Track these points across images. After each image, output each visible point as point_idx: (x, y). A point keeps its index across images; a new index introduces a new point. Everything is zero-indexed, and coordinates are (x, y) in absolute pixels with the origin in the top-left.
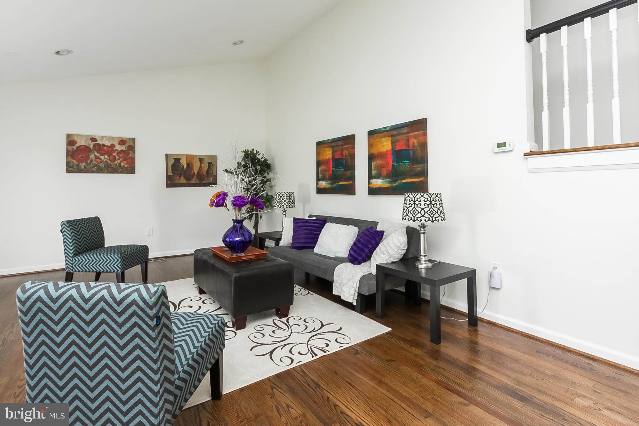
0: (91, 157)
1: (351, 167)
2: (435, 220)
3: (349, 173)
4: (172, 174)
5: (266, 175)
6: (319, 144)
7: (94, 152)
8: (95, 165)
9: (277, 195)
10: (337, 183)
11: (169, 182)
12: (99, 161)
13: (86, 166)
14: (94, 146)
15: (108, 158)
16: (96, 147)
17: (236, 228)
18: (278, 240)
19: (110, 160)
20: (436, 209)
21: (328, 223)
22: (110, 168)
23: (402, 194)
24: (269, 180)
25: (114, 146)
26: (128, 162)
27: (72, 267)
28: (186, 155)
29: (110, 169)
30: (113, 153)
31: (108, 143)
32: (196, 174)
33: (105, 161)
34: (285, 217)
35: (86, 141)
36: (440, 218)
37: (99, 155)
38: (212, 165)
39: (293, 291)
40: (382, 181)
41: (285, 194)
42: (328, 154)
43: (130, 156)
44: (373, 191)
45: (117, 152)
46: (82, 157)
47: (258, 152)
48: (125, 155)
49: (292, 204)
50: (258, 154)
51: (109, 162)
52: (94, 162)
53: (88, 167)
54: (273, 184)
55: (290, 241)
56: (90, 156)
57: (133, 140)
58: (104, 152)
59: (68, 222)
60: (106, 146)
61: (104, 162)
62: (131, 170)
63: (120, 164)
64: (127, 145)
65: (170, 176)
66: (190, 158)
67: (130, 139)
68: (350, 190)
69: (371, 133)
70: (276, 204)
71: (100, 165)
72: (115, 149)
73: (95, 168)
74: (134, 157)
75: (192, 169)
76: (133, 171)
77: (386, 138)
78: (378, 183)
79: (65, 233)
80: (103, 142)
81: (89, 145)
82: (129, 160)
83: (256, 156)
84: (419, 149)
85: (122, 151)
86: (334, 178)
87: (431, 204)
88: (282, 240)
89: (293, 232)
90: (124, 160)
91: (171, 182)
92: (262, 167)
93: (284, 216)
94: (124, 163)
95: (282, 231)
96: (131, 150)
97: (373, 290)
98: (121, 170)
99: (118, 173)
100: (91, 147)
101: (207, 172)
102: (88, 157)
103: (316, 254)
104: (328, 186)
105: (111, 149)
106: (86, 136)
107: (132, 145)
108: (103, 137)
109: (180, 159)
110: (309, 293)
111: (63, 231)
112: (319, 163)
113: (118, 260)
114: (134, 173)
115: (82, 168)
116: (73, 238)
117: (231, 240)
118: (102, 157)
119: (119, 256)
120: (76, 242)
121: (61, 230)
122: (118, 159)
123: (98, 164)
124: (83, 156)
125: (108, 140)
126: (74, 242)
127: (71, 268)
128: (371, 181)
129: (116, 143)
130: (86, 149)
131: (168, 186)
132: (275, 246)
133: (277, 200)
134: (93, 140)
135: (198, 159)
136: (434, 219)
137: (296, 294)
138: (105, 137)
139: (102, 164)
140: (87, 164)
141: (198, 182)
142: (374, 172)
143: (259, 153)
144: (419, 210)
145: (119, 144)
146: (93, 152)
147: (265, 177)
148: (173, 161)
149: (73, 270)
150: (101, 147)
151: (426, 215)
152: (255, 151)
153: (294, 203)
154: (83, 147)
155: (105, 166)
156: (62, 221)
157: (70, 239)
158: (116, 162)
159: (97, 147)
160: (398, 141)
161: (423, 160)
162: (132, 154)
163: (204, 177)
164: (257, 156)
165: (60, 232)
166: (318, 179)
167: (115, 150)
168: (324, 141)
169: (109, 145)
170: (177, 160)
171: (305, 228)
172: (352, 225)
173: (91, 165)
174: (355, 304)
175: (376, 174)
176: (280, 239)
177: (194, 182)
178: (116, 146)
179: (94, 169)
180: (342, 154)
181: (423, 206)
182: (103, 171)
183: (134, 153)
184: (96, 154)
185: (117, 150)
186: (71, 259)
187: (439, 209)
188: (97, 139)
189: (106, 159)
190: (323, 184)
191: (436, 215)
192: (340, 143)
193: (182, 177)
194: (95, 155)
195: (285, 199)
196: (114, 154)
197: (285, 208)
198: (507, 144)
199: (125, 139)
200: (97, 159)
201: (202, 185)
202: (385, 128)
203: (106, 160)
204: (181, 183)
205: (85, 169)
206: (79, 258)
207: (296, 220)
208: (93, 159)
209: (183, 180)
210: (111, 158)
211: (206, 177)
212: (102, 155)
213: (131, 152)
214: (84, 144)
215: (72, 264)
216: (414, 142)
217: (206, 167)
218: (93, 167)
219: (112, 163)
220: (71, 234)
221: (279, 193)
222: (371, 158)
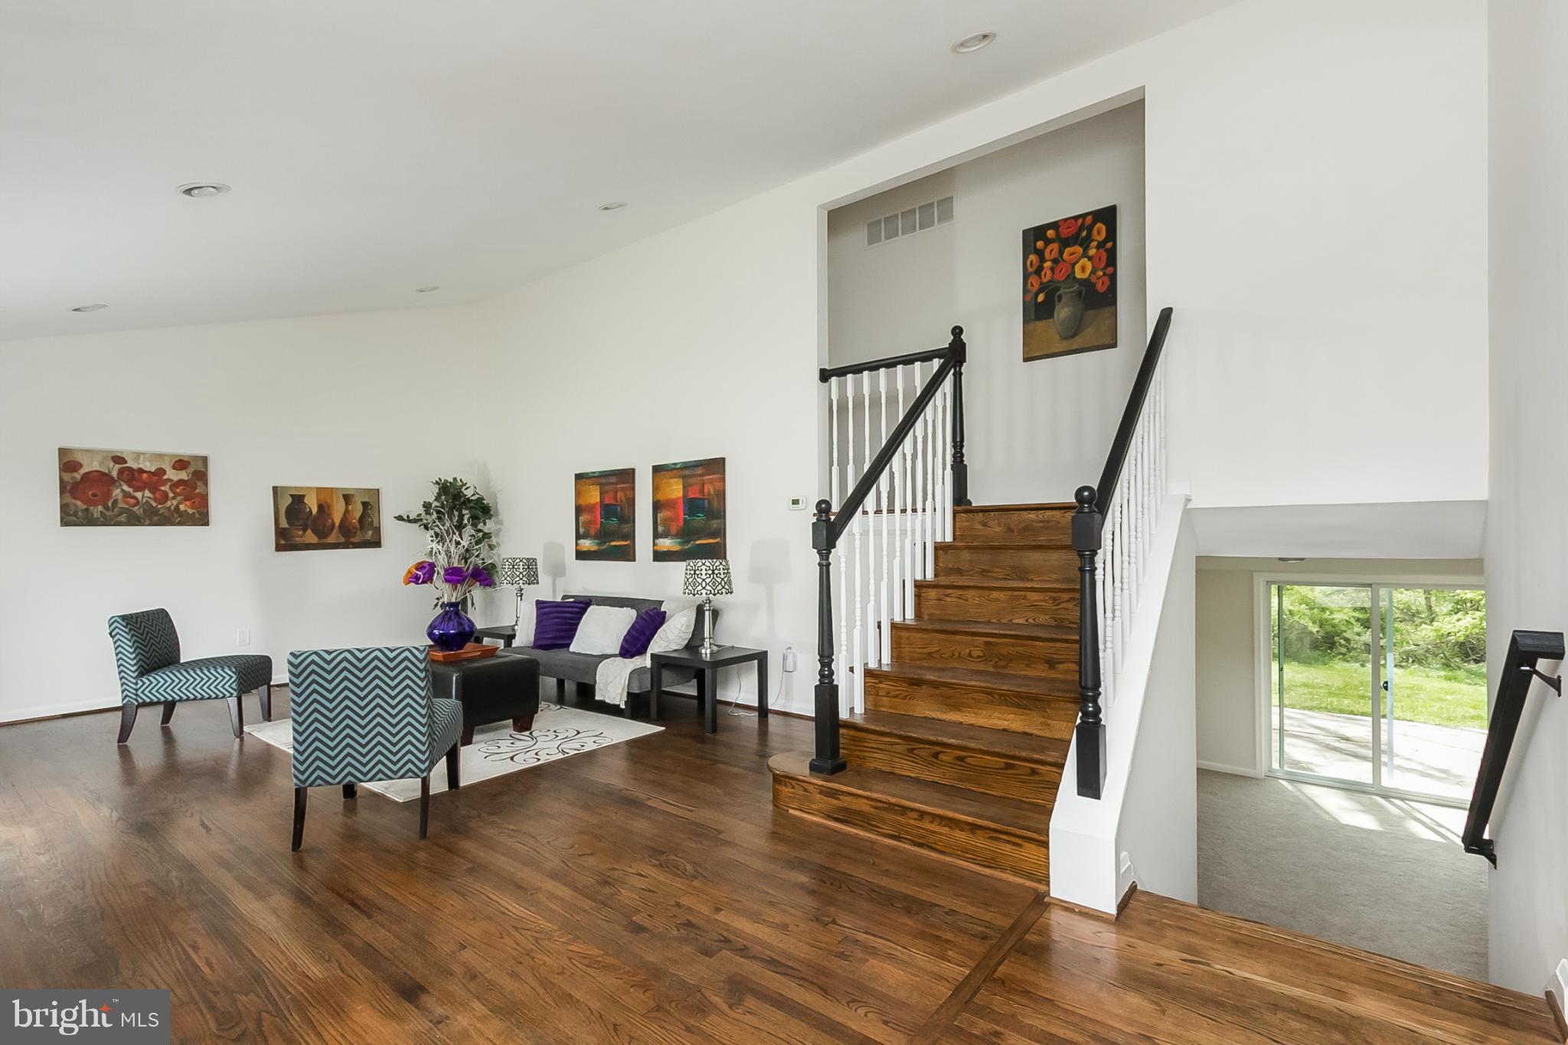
0: (114, 494)
1: (627, 517)
2: (718, 593)
3: (626, 528)
4: (288, 526)
5: (480, 526)
6: (579, 477)
7: (121, 485)
8: (123, 511)
9: (507, 563)
10: (608, 544)
11: (283, 542)
12: (132, 501)
13: (105, 512)
14: (121, 472)
15: (152, 496)
16: (125, 475)
17: (449, 615)
18: (509, 638)
19: (155, 500)
20: (719, 580)
21: (592, 606)
22: (157, 516)
23: (684, 560)
24: (487, 536)
25: (164, 472)
26: (194, 502)
27: (137, 695)
28: (317, 488)
29: (157, 518)
30: (161, 486)
31: (151, 467)
32: (337, 524)
33: (144, 501)
34: (521, 599)
35: (102, 463)
36: (724, 590)
37: (130, 490)
38: (370, 507)
39: (538, 707)
40: (670, 541)
41: (521, 561)
42: (594, 496)
43: (197, 491)
44: (659, 556)
45: (169, 484)
46: (94, 495)
47: (466, 483)
48: (187, 489)
49: (532, 578)
50: (464, 488)
51: (154, 504)
52: (122, 505)
53: (108, 513)
54: (494, 543)
55: (532, 638)
56: (112, 492)
57: (205, 460)
58: (142, 485)
59: (123, 618)
60: (145, 472)
61: (143, 505)
62: (202, 518)
63: (177, 507)
64: (191, 469)
65: (284, 529)
66: (325, 494)
67: (196, 458)
68: (627, 554)
69: (657, 469)
70: (505, 579)
71: (135, 509)
72: (165, 477)
73: (124, 515)
74: (207, 494)
75: (330, 516)
76: (206, 521)
77: (676, 480)
78: (667, 544)
79: (118, 636)
80: (138, 464)
81: (109, 471)
82: (197, 500)
83: (461, 492)
84: (715, 499)
85: (181, 482)
86: (603, 535)
87: (713, 573)
88: (516, 638)
89: (537, 624)
90: (186, 499)
91: (285, 541)
92: (473, 510)
93: (519, 598)
94: (186, 505)
95: (516, 624)
96: (199, 480)
97: (647, 686)
98: (179, 519)
99: (172, 524)
100: (114, 474)
101: (361, 520)
102: (109, 494)
103: (574, 653)
104: (595, 548)
105: (156, 477)
106: (102, 451)
107: (203, 470)
108: (138, 455)
109: (303, 497)
110: (561, 708)
111: (113, 634)
112: (579, 510)
113: (231, 677)
114: (208, 525)
115: (95, 516)
116: (135, 646)
117: (441, 632)
118: (139, 495)
119: (234, 670)
120: (142, 652)
121: (109, 631)
122: (173, 498)
123: (131, 508)
124: (97, 492)
125: (150, 461)
126: (137, 652)
127: (134, 697)
128: (657, 541)
129: (167, 467)
130: (102, 479)
131: (279, 548)
132: (505, 647)
133: (506, 573)
134: (118, 459)
135: (341, 497)
136: (716, 592)
137: (541, 710)
138: (143, 454)
139: (139, 508)
140: (107, 508)
141: (343, 540)
142: (660, 529)
143: (467, 486)
144: (700, 581)
145: (174, 468)
146: (117, 484)
147: (480, 531)
148: (290, 500)
149: (139, 699)
150: (136, 474)
151: (708, 587)
152: (459, 481)
153: (537, 576)
154: (96, 474)
155: (144, 511)
156: (111, 616)
157: (131, 647)
158: (169, 503)
159: (127, 475)
160: (691, 485)
161: (721, 515)
162: (204, 487)
163: (355, 530)
164: (463, 490)
165: (109, 636)
166: (578, 537)
167: (166, 479)
168: (587, 474)
169: (153, 470)
170: (298, 499)
171: (555, 615)
172: (628, 607)
173: (116, 510)
174: (623, 706)
175: (663, 531)
176: (513, 636)
177: (334, 541)
178: (168, 472)
179: (123, 518)
180: (615, 498)
181: (704, 577)
182: (140, 522)
183: (206, 484)
184: (125, 488)
185: (169, 480)
186: (134, 681)
187: (723, 579)
188: (126, 459)
189: (149, 498)
190: (587, 544)
191: (720, 587)
192: (613, 480)
193: (309, 531)
194: (123, 491)
195: (521, 570)
196: (163, 488)
197: (521, 584)
198: (800, 502)
199: (186, 459)
200: (128, 497)
201: (351, 546)
202: (675, 464)
203: (147, 501)
204: (307, 542)
205: (103, 518)
206: (151, 678)
207: (540, 604)
208: (120, 497)
209: (311, 537)
210: (157, 496)
211: (358, 532)
212: (137, 489)
213: (199, 483)
214: (98, 469)
215: (137, 690)
216: (709, 488)
217: (357, 511)
218: (120, 515)
219: (159, 506)
220: (131, 638)
221: (510, 561)
222: (657, 506)
